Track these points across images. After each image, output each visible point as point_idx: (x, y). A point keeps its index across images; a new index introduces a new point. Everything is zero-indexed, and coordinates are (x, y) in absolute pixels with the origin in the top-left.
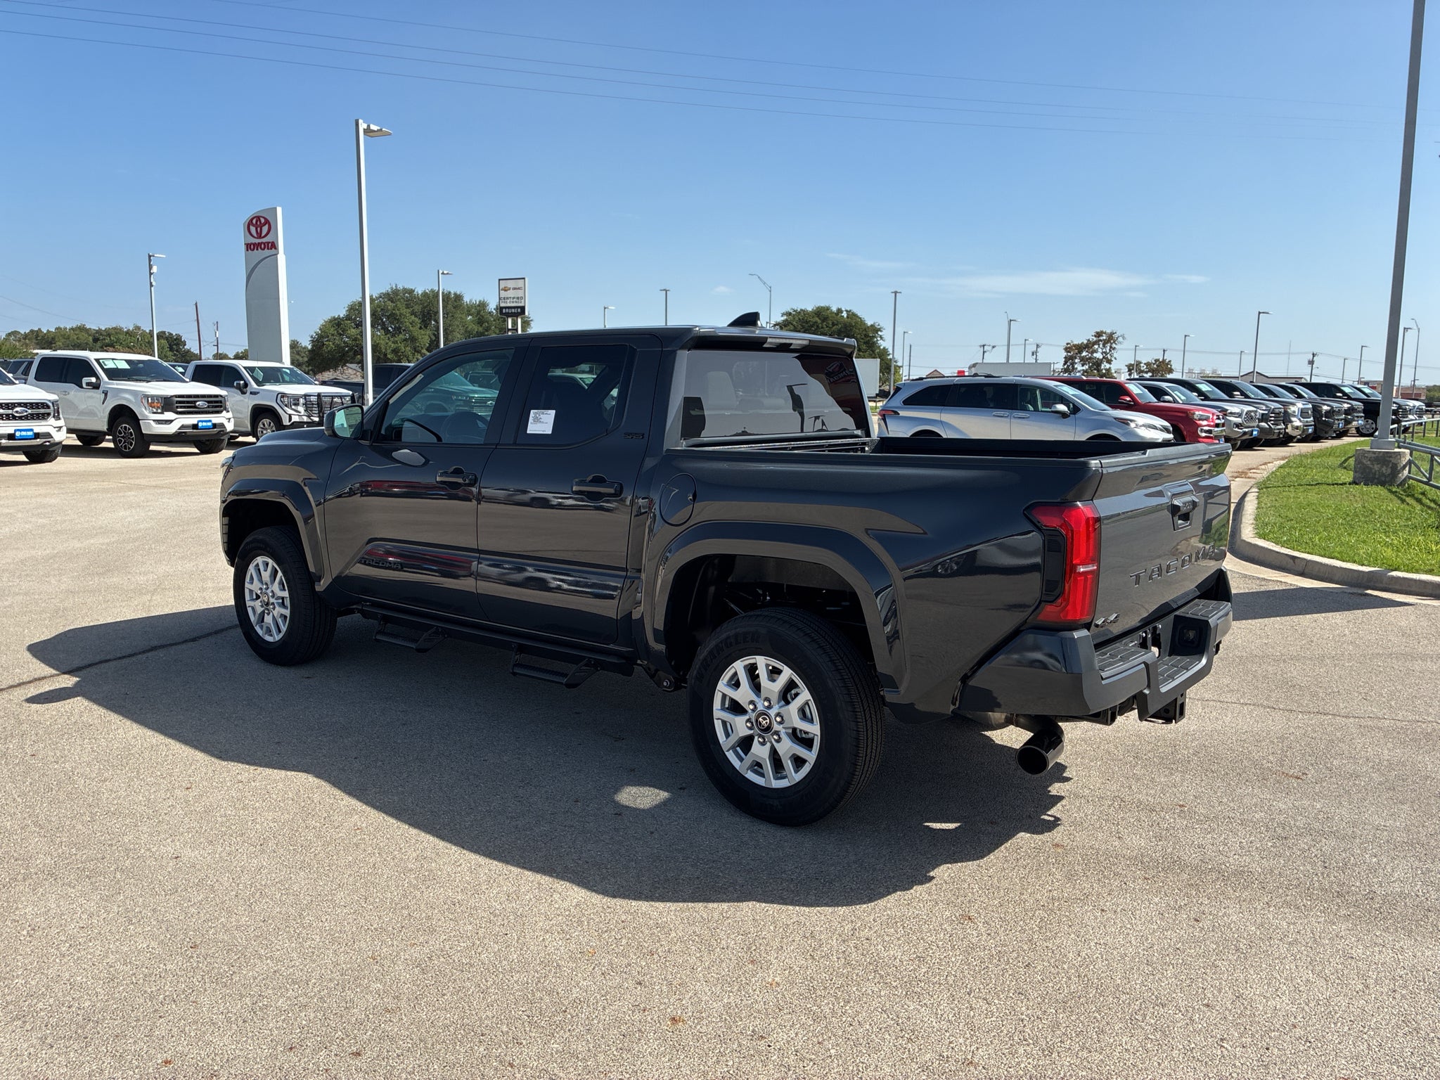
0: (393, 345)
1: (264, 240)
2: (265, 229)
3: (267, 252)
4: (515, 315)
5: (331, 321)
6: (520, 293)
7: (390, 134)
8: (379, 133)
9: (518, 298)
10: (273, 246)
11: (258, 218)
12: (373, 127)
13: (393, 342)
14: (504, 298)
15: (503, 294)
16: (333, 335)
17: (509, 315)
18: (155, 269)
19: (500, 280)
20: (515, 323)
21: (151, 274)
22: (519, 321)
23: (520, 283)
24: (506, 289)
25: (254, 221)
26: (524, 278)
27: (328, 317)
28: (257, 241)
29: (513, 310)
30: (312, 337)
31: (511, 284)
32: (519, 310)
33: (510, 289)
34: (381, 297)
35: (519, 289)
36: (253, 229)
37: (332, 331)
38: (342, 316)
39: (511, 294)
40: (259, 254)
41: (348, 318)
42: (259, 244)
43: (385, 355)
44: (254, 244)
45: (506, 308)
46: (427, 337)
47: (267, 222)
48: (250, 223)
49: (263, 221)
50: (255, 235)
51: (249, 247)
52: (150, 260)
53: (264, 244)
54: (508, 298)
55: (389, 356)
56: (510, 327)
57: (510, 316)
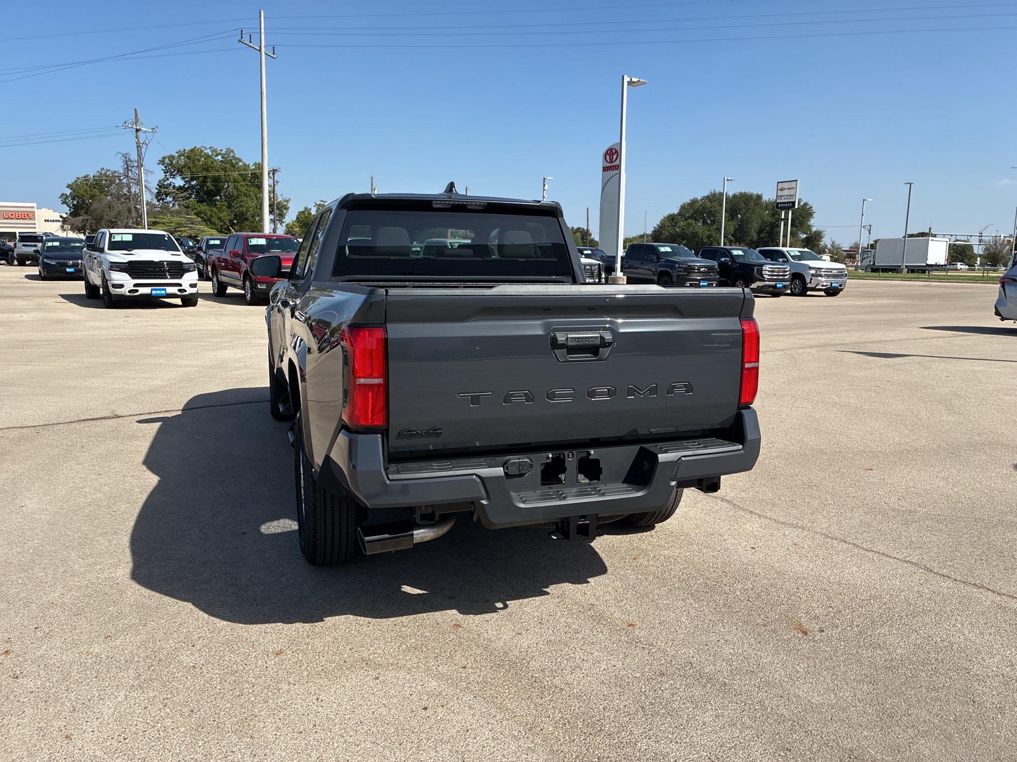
0: (708, 233)
1: (614, 164)
2: (615, 156)
3: (615, 172)
4: (787, 209)
5: (668, 217)
6: (792, 192)
7: (645, 83)
8: (638, 83)
9: (791, 196)
10: (618, 167)
11: (611, 149)
12: (634, 80)
13: (708, 231)
14: (780, 196)
15: (780, 193)
16: (668, 226)
17: (782, 209)
18: (546, 187)
19: (778, 183)
20: (786, 215)
21: (544, 190)
22: (790, 213)
23: (793, 185)
24: (782, 190)
25: (609, 152)
26: (797, 181)
27: (666, 214)
28: (609, 165)
29: (786, 205)
30: (655, 228)
31: (786, 185)
32: (791, 204)
33: (785, 189)
34: (703, 199)
35: (792, 188)
36: (608, 157)
37: (668, 224)
38: (676, 213)
39: (786, 192)
40: (610, 173)
41: (680, 214)
42: (611, 167)
43: (702, 240)
44: (608, 167)
45: (781, 203)
46: (733, 226)
47: (616, 152)
48: (606, 153)
49: (614, 151)
50: (609, 161)
51: (605, 169)
52: (544, 181)
53: (614, 166)
54: (783, 196)
55: (704, 240)
56: (783, 217)
57: (784, 210)
